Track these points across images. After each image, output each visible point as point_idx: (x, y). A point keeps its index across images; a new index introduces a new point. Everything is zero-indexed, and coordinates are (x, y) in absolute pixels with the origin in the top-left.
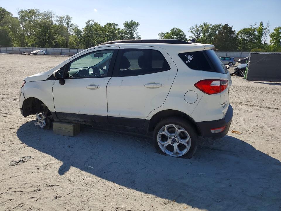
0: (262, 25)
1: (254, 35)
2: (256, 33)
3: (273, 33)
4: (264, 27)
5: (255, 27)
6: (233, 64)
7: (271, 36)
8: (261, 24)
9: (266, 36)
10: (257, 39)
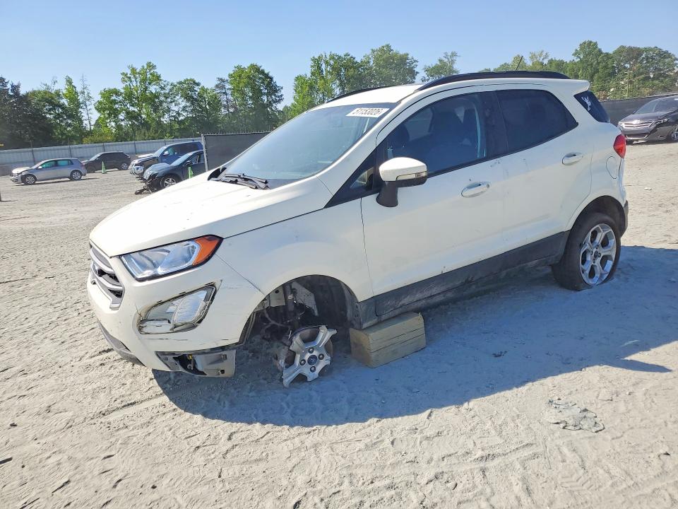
0: (71, 83)
1: (62, 106)
2: (65, 101)
3: (100, 103)
4: (79, 89)
5: (56, 87)
6: (82, 175)
7: (98, 109)
8: (69, 82)
9: (88, 108)
10: (70, 117)
